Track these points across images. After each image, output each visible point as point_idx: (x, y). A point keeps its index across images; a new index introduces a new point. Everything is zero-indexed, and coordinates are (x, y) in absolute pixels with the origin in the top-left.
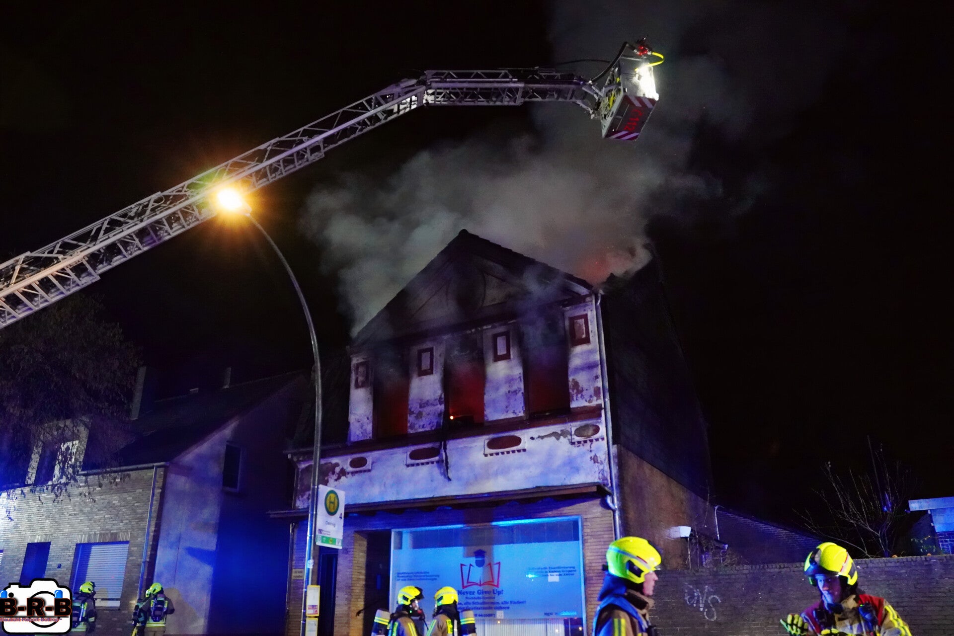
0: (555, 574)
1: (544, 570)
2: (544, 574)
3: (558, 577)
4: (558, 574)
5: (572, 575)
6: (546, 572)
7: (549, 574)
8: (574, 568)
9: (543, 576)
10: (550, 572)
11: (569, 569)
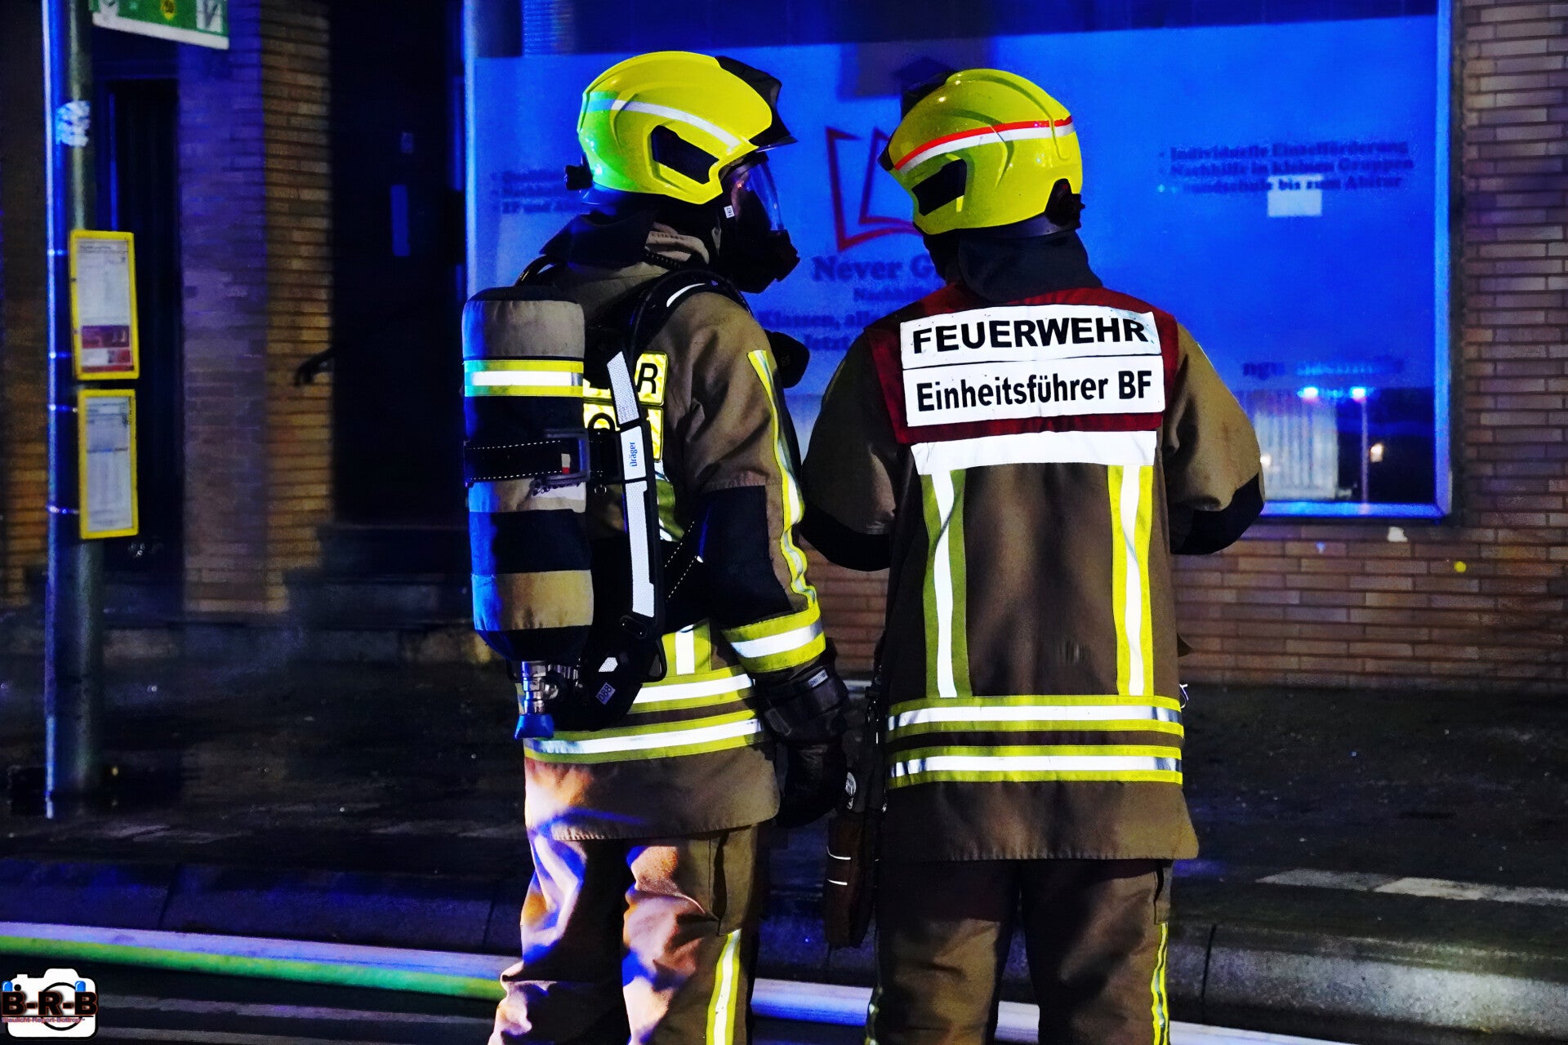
0: (1303, 179)
1: (1248, 162)
2: (1252, 178)
3: (1316, 195)
4: (1318, 178)
5: (1395, 182)
6: (1262, 171)
7: (1273, 180)
8: (1402, 148)
9: (1244, 187)
10: (1277, 170)
11: (1374, 156)
